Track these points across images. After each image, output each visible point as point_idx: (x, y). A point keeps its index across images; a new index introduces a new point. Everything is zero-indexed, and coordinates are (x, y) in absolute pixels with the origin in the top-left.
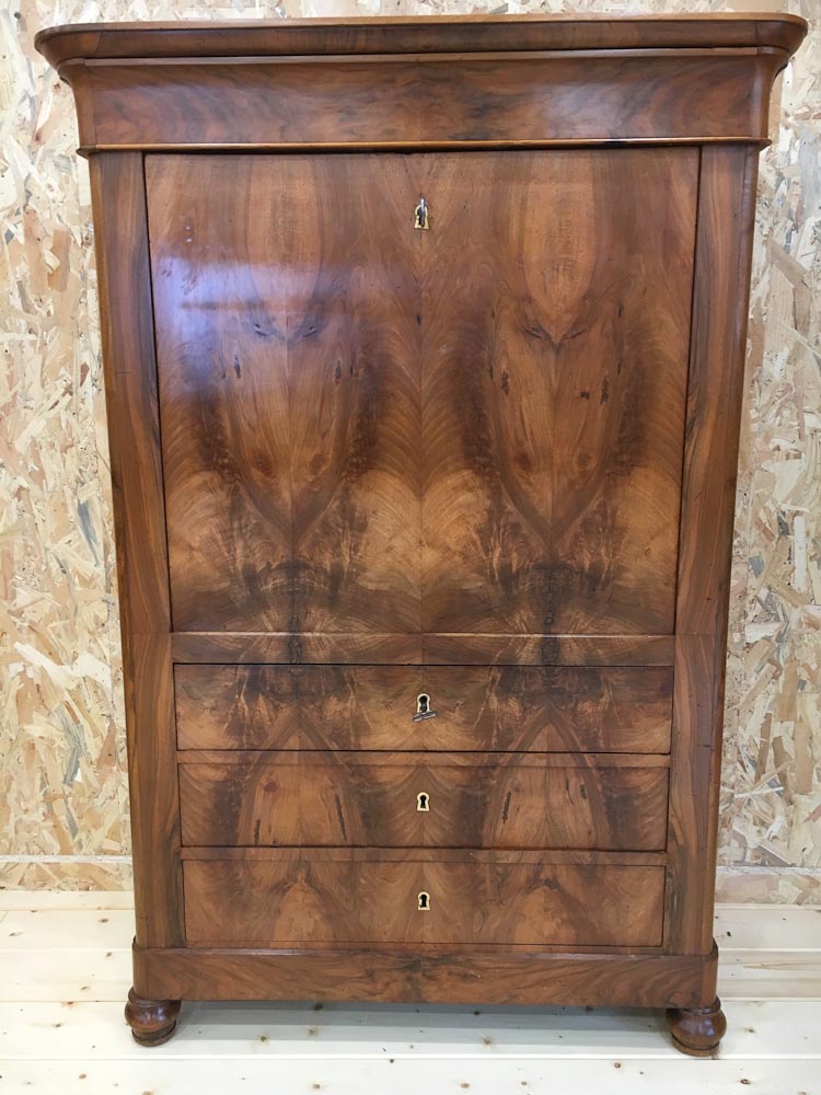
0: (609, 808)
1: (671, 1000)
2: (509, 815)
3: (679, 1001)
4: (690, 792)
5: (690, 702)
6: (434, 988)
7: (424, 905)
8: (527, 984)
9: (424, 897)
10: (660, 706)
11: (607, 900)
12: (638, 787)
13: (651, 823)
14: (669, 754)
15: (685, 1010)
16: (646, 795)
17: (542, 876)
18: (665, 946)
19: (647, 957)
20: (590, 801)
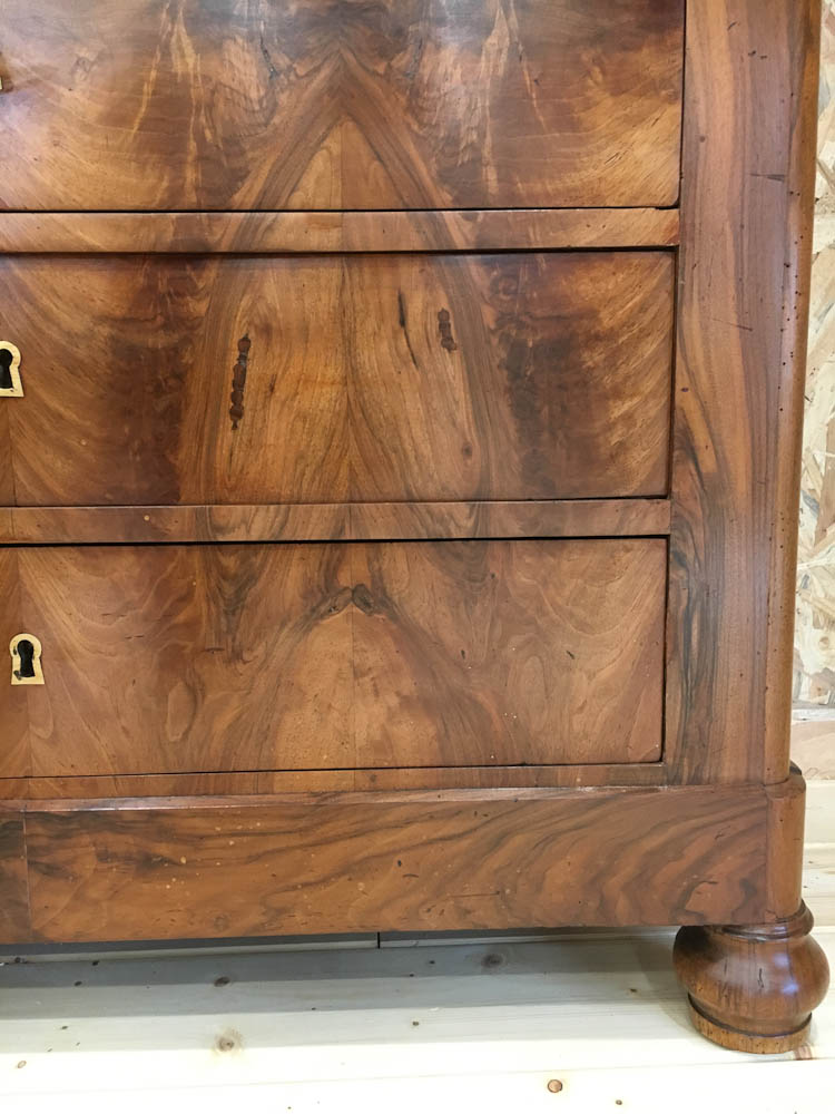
0: (515, 375)
1: (689, 906)
2: (247, 404)
3: (711, 905)
4: (733, 319)
5: (730, 41)
6: (65, 900)
7: (27, 670)
8: (310, 877)
9: (26, 649)
10: (649, 60)
11: (516, 640)
12: (592, 314)
13: (628, 418)
14: (676, 206)
15: (727, 929)
16: (612, 335)
17: (345, 579)
18: (669, 759)
19: (624, 789)
20: (466, 357)
